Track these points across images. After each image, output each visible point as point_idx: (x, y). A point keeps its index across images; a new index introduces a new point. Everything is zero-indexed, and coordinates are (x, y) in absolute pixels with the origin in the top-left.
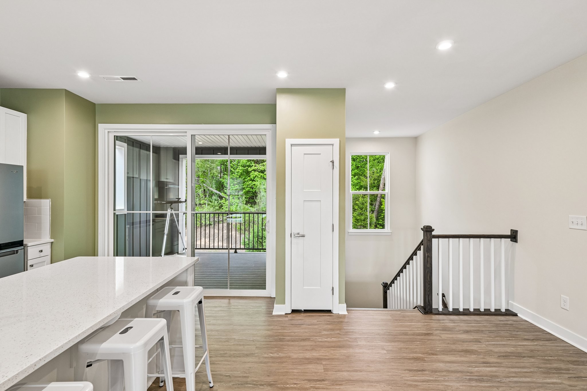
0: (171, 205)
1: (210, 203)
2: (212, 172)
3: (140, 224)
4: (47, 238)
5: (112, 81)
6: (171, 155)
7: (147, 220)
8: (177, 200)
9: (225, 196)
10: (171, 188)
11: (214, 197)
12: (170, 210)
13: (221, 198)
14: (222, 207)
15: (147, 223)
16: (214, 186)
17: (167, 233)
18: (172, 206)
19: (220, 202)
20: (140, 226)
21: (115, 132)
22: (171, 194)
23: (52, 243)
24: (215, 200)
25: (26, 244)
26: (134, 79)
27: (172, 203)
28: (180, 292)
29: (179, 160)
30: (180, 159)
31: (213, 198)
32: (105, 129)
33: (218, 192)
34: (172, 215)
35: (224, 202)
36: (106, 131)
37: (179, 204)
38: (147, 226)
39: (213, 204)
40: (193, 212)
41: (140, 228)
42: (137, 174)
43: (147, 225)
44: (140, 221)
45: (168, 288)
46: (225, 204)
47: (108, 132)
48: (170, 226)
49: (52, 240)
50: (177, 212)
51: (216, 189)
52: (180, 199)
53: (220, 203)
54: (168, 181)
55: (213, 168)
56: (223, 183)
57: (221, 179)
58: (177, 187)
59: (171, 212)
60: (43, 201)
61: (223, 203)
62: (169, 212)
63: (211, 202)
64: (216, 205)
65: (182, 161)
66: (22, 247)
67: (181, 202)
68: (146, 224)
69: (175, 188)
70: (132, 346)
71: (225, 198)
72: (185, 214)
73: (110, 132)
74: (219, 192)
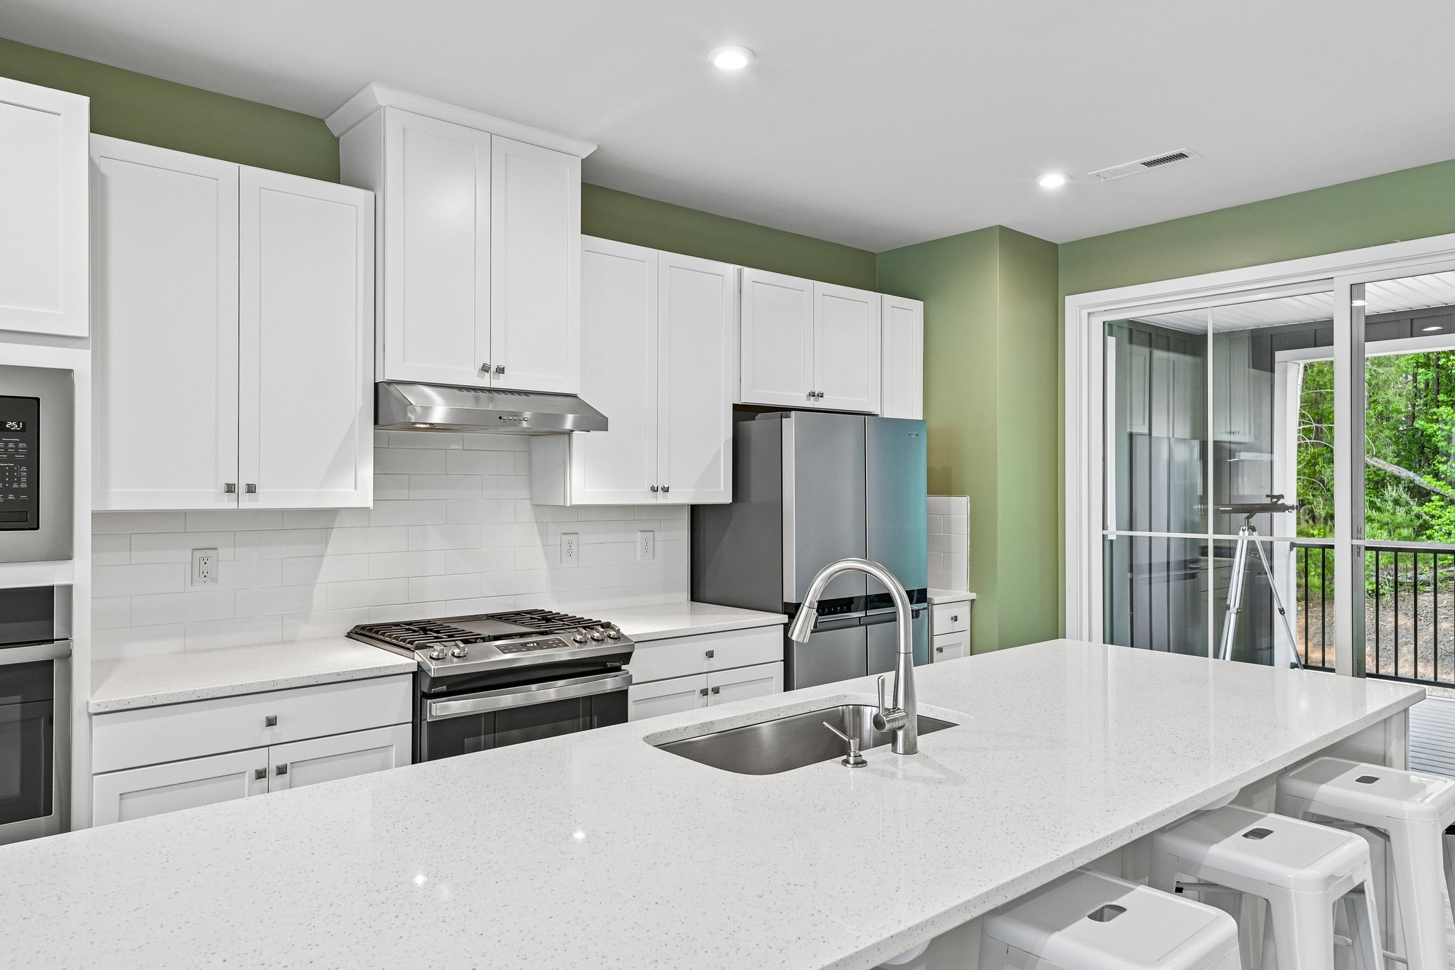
0: (1248, 518)
1: (1375, 514)
2: (1381, 397)
3: (1150, 572)
4: (963, 591)
5: (1118, 177)
6: (1243, 354)
7: (1168, 563)
8: (1268, 501)
9: (1438, 489)
10: (1243, 461)
11: (1391, 492)
12: (1246, 533)
13: (1422, 495)
14: (1428, 532)
15: (1168, 570)
16: (1389, 451)
17: (1237, 606)
18: (1253, 521)
19: (1416, 509)
20: (1150, 578)
21: (1105, 312)
22: (1243, 481)
23: (973, 601)
24: (1396, 502)
25: (931, 599)
26: (1182, 156)
27: (1251, 510)
28: (1378, 779)
29: (1272, 370)
30: (1277, 366)
31: (1387, 496)
32: (1081, 308)
33: (1404, 473)
34: (1252, 548)
35: (1437, 512)
36: (1085, 313)
37: (1275, 514)
38: (1168, 581)
39: (1385, 517)
40: (1356, 542)
41: (1150, 583)
42: (1144, 424)
43: (1168, 576)
44: (1150, 565)
45: (1333, 761)
46: (1440, 517)
47: (1089, 314)
48: (1246, 585)
49: (973, 596)
50: (1268, 539)
51: (1398, 464)
52: (1281, 497)
53: (1418, 516)
54: (1233, 438)
55: (1385, 381)
56: (1431, 436)
57: (1419, 424)
58: (1266, 457)
59: (1251, 538)
60: (954, 500)
61: (1433, 517)
62: (1242, 539)
63: (1379, 509)
64: (1401, 523)
65: (1285, 372)
66: (925, 605)
67: (1284, 508)
68: (1165, 574)
69: (1258, 461)
70: (1291, 873)
71: (1437, 494)
72: (1295, 549)
73: (1093, 313)
74: (1411, 474)
